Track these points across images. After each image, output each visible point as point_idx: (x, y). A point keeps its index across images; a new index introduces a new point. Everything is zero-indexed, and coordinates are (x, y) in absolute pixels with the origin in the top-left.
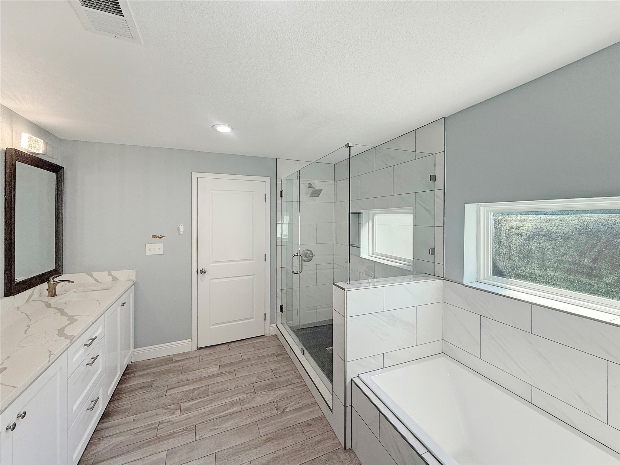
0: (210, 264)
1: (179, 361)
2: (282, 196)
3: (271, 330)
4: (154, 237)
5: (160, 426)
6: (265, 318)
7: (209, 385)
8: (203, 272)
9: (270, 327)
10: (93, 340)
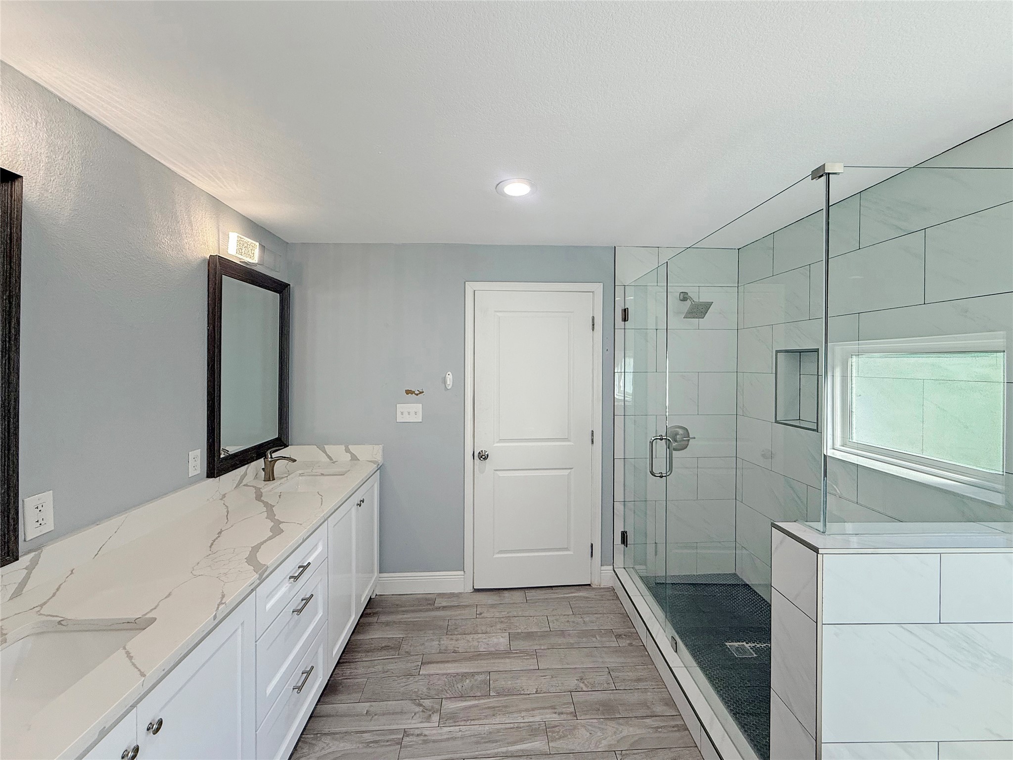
0: (494, 444)
1: (444, 607)
2: (625, 319)
3: (603, 577)
4: (408, 392)
5: (406, 739)
6: (592, 552)
7: (490, 672)
8: (483, 457)
9: (602, 572)
10: (305, 568)
